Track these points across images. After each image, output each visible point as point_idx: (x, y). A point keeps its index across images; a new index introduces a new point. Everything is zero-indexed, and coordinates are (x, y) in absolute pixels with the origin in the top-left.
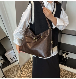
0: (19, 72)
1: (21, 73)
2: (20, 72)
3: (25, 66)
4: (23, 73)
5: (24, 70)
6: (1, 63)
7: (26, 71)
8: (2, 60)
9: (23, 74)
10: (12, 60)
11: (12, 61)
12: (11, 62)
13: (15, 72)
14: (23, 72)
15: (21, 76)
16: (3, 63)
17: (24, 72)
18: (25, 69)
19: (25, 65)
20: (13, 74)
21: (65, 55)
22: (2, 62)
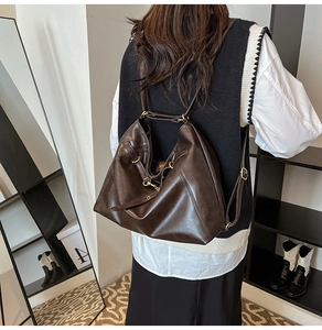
0: (97, 306)
1: (102, 308)
2: (100, 305)
3: (122, 284)
4: (108, 309)
5: (114, 300)
6: (45, 268)
7: (122, 305)
8: (48, 253)
9: (106, 314)
10: (81, 258)
11: (83, 261)
12: (79, 265)
13: (85, 302)
14: (110, 305)
15: (98, 319)
16: (50, 268)
17: (114, 306)
18: (119, 295)
19: (124, 279)
20: (74, 312)
21: (297, 258)
22: (48, 261)
